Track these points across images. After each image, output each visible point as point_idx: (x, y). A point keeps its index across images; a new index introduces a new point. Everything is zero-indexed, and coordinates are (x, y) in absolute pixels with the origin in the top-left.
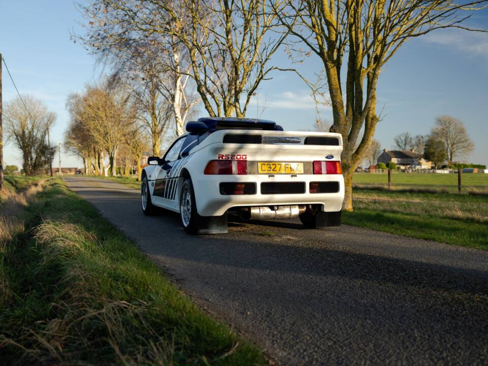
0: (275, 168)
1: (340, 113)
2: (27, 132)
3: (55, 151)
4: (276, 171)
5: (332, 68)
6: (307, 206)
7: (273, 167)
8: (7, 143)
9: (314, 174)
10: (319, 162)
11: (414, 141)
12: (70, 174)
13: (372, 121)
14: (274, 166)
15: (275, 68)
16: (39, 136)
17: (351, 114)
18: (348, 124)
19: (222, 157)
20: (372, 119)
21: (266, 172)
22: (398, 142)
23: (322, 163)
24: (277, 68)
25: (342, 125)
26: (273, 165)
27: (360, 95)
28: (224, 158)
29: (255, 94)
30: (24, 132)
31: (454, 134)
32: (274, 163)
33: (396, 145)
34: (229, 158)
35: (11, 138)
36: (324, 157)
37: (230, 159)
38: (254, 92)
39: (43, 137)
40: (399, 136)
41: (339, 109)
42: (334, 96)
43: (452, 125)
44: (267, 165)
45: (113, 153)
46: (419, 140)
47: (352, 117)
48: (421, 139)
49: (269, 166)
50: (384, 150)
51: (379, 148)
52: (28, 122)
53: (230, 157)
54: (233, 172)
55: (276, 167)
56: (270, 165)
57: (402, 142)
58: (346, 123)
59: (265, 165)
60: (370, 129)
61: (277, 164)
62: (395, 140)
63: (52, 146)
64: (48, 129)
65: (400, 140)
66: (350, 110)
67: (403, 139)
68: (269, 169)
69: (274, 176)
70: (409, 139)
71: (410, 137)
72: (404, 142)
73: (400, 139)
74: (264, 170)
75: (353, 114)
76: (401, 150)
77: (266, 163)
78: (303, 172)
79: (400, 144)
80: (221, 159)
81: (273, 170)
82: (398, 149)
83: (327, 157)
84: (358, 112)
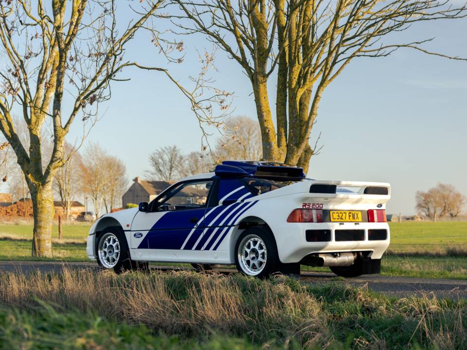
4: (343, 219)
6: (358, 252)
9: (369, 221)
10: (372, 211)
11: (187, 162)
13: (305, 155)
19: (305, 206)
20: (306, 152)
22: (156, 164)
28: (307, 206)
31: (256, 152)
32: (341, 212)
33: (153, 169)
36: (376, 206)
37: (311, 208)
40: (160, 153)
42: (266, 121)
43: (253, 135)
46: (196, 161)
47: (286, 149)
48: (200, 158)
50: (136, 180)
51: (122, 174)
53: (311, 206)
54: (314, 220)
55: (343, 215)
56: (339, 213)
57: (165, 163)
58: (281, 157)
60: (304, 165)
61: (343, 212)
62: (153, 159)
65: (160, 161)
67: (167, 158)
68: (338, 217)
69: (343, 224)
70: (178, 159)
71: (178, 155)
72: (169, 164)
73: (162, 158)
74: (335, 219)
76: (163, 179)
77: (336, 212)
78: (362, 220)
79: (161, 168)
82: (157, 178)
83: (378, 206)
84: (294, 143)
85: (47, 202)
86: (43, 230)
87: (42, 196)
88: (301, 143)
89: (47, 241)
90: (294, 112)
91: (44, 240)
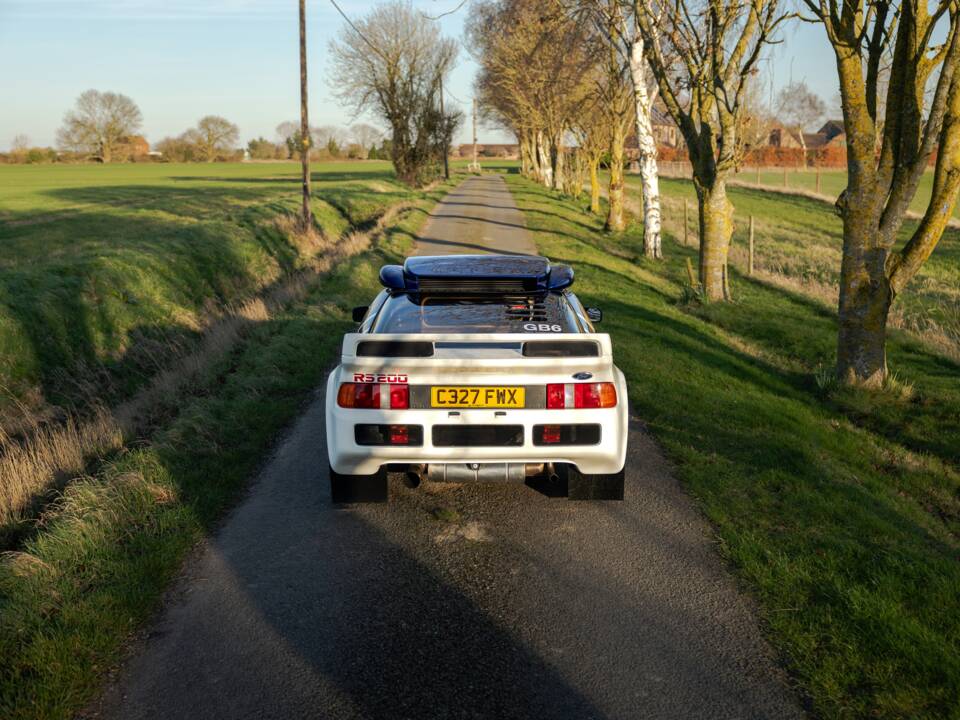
0: (465, 397)
1: (861, 166)
2: (399, 84)
3: (456, 122)
4: (467, 403)
5: (849, 57)
7: (461, 396)
8: (362, 109)
9: (548, 407)
10: (560, 387)
12: (509, 158)
13: (948, 179)
14: (464, 394)
15: (793, 16)
16: (423, 92)
17: (891, 164)
18: (879, 188)
19: (361, 379)
20: (949, 173)
21: (447, 405)
23: (566, 387)
24: (796, 15)
25: (864, 192)
26: (461, 391)
27: (912, 122)
28: (365, 379)
29: (755, 71)
30: (393, 85)
32: (463, 389)
34: (373, 379)
35: (370, 96)
36: (571, 376)
37: (376, 381)
38: (751, 68)
39: (431, 95)
41: (858, 154)
42: (851, 124)
44: (450, 391)
45: (557, 137)
47: (892, 171)
49: (453, 393)
52: (402, 61)
53: (376, 378)
54: (381, 405)
55: (467, 395)
56: (456, 392)
58: (875, 187)
59: (444, 391)
60: (942, 198)
61: (469, 389)
63: (447, 113)
64: (439, 76)
66: (890, 156)
68: (453, 400)
69: (460, 413)
75: (895, 167)
77: (447, 389)
78: (522, 405)
80: (359, 381)
81: (462, 402)
83: (576, 376)
84: (905, 161)
85: (717, 215)
86: (711, 254)
87: (709, 207)
88: (915, 163)
89: (716, 269)
90: (909, 105)
91: (712, 268)
